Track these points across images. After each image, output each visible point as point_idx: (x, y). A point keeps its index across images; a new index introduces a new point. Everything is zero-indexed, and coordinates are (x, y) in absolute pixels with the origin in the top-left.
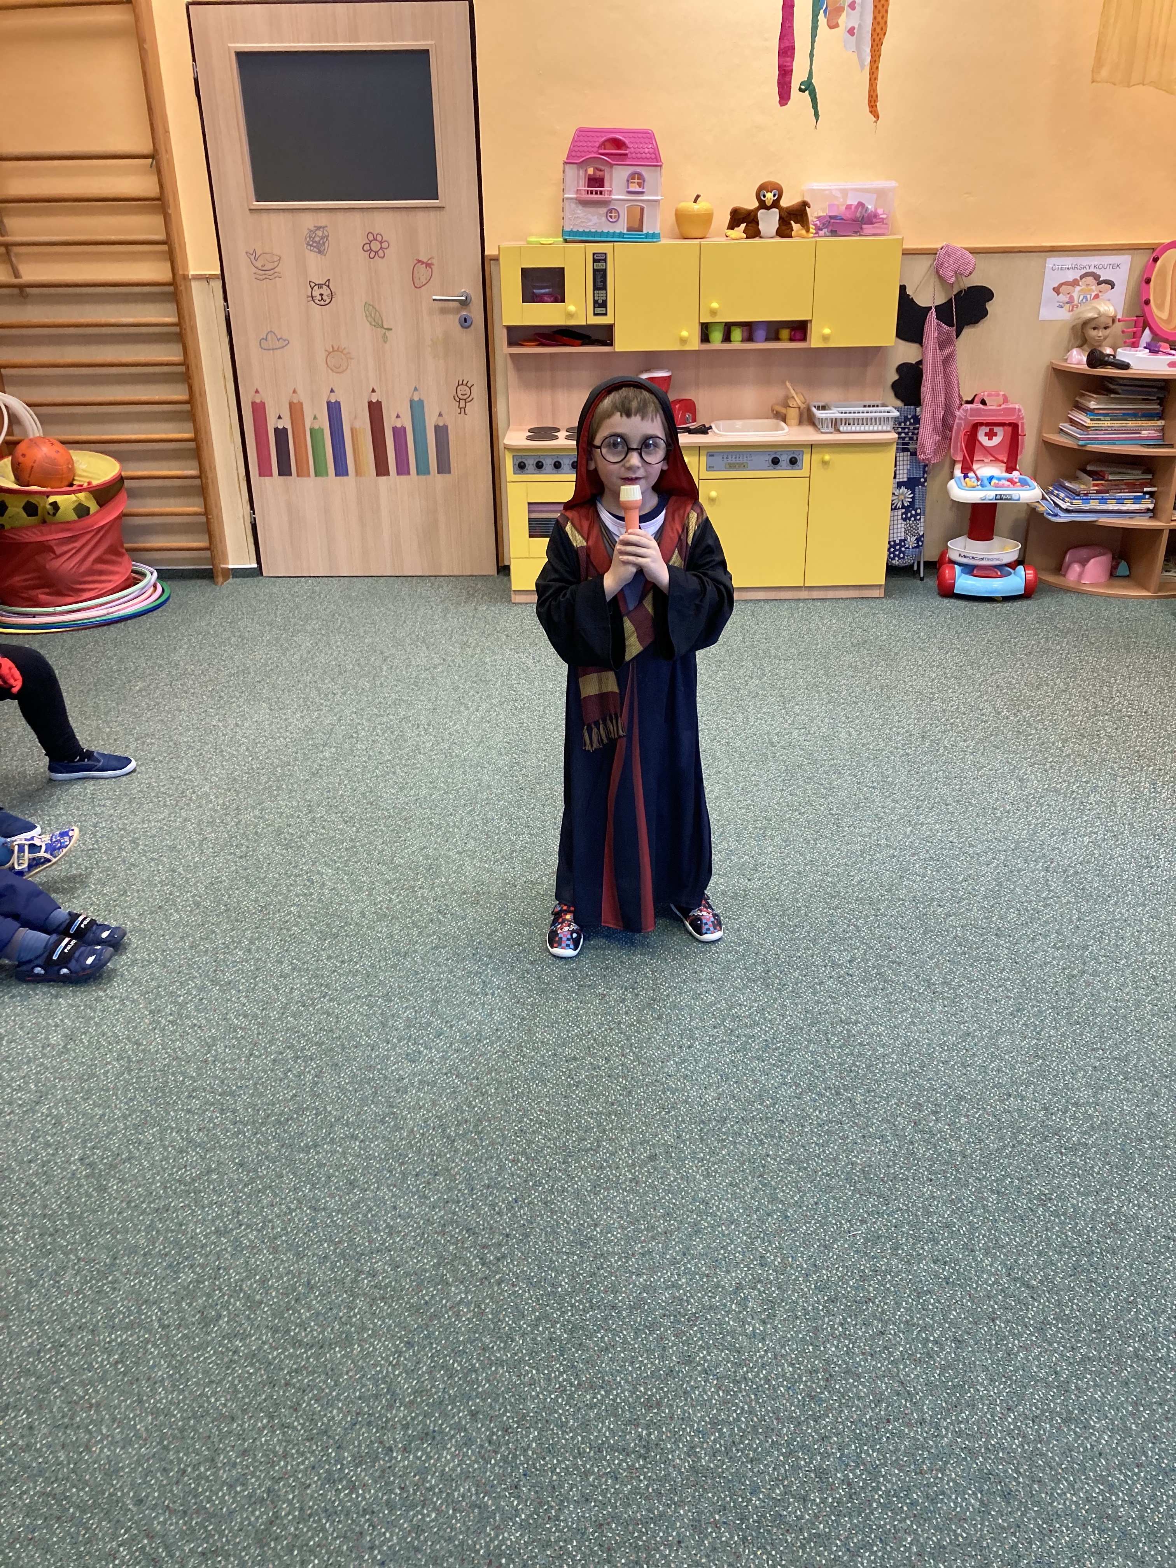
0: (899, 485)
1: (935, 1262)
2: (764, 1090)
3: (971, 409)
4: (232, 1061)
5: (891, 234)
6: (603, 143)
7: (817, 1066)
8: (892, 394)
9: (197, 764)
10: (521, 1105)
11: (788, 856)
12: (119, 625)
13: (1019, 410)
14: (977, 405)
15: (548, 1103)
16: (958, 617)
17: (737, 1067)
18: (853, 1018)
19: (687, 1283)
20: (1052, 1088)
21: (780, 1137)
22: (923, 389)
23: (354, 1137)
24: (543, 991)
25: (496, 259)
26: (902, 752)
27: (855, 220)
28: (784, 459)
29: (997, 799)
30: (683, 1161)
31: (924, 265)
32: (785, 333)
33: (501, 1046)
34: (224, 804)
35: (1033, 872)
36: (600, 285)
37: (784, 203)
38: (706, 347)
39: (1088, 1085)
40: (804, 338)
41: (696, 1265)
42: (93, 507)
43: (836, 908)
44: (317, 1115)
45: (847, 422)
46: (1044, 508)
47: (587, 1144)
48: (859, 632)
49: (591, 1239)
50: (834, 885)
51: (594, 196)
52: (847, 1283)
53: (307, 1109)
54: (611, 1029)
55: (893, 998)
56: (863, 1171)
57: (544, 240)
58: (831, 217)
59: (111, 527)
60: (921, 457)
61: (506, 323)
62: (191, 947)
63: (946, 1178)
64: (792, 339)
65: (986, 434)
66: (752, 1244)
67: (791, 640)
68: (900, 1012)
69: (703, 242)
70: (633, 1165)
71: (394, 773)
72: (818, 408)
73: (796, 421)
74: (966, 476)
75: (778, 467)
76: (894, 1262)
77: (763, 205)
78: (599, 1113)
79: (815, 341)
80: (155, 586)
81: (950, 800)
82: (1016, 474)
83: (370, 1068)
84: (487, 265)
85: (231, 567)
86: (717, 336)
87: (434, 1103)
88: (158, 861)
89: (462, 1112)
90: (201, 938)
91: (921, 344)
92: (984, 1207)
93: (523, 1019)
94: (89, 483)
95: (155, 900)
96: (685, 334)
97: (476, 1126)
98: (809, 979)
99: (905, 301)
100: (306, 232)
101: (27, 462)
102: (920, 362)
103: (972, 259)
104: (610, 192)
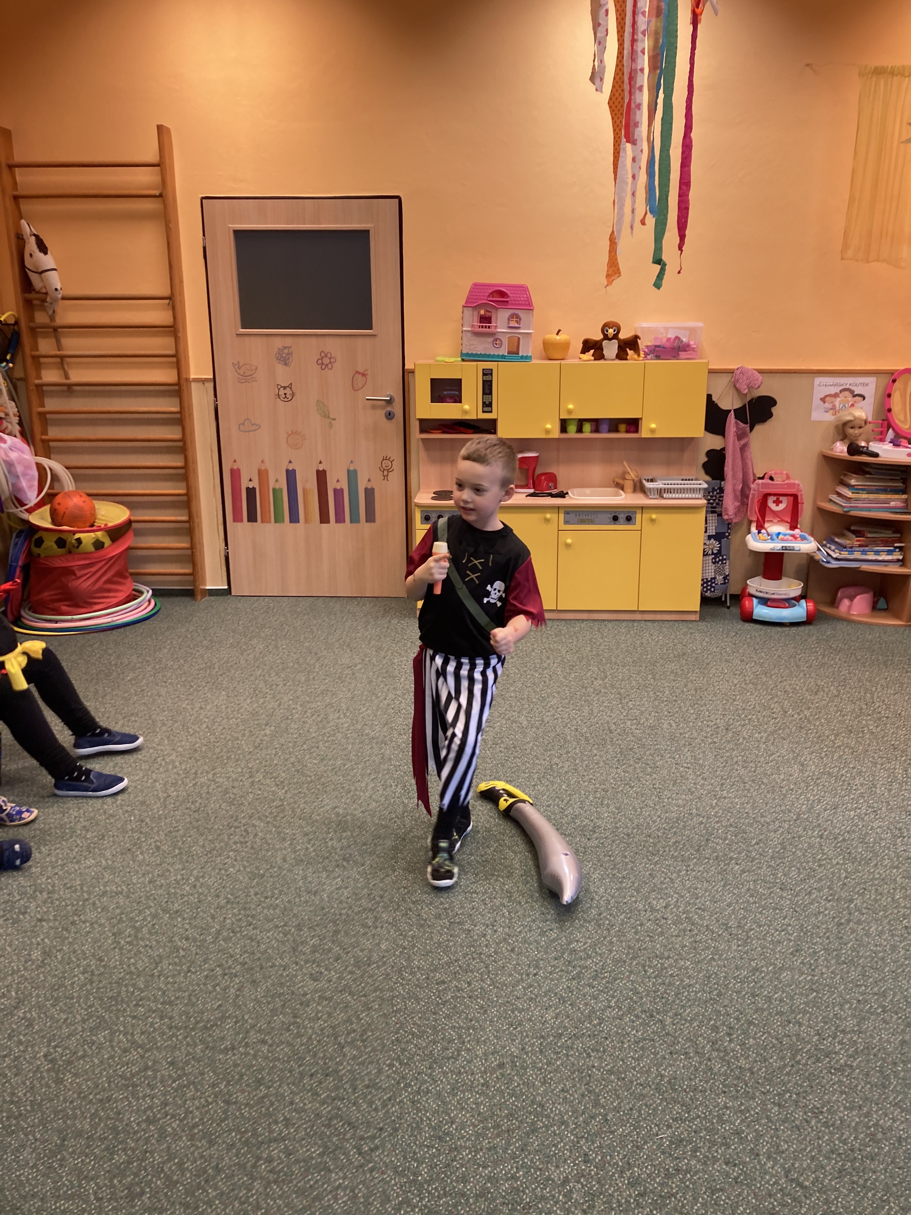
0: (710, 537)
1: (727, 1164)
2: (593, 1011)
3: (762, 484)
4: (173, 976)
5: (700, 358)
6: (492, 293)
7: (636, 993)
8: (702, 472)
9: (168, 737)
10: (398, 1019)
11: (620, 820)
12: (119, 630)
13: (799, 485)
14: (767, 481)
15: (420, 1018)
16: (755, 637)
17: (571, 992)
18: (666, 954)
19: (524, 1175)
20: (824, 1017)
21: (604, 1051)
22: (726, 469)
23: (264, 1042)
24: (422, 926)
25: (412, 372)
26: (710, 741)
27: (673, 349)
28: (622, 517)
29: (783, 780)
30: (525, 1069)
31: (724, 381)
32: (622, 427)
33: (385, 970)
34: (186, 769)
35: (810, 838)
36: (486, 391)
37: (622, 336)
38: (564, 436)
39: (854, 1016)
41: (532, 1161)
42: (107, 542)
43: (656, 863)
44: (236, 1023)
45: (669, 491)
46: (819, 556)
47: (449, 1053)
48: (679, 646)
49: (447, 1134)
50: (655, 845)
51: (484, 329)
52: (654, 1179)
53: (229, 1017)
54: (474, 959)
55: (698, 938)
56: (669, 1082)
57: (447, 359)
58: (656, 346)
59: (119, 558)
60: (726, 517)
61: (418, 417)
62: (150, 882)
63: (737, 1091)
64: (627, 431)
65: (774, 502)
66: (578, 1142)
67: (627, 651)
68: (703, 950)
69: (563, 362)
70: (485, 1072)
71: (318, 747)
72: (648, 481)
73: (631, 490)
74: (759, 532)
75: (617, 522)
76: (693, 1162)
77: (606, 337)
78: (460, 1028)
79: (644, 433)
80: (149, 601)
81: (747, 779)
82: (797, 532)
83: (282, 985)
84: (406, 375)
85: (208, 588)
86: (572, 428)
87: (330, 1015)
88: (131, 813)
89: (352, 1024)
90: (158, 875)
91: (724, 436)
92: (768, 1117)
93: (405, 948)
94: (106, 525)
95: (126, 843)
96: (549, 426)
97: (362, 1035)
98: (632, 921)
99: (711, 405)
100: (276, 350)
101: (61, 509)
102: (723, 449)
103: (760, 377)
104: (496, 327)
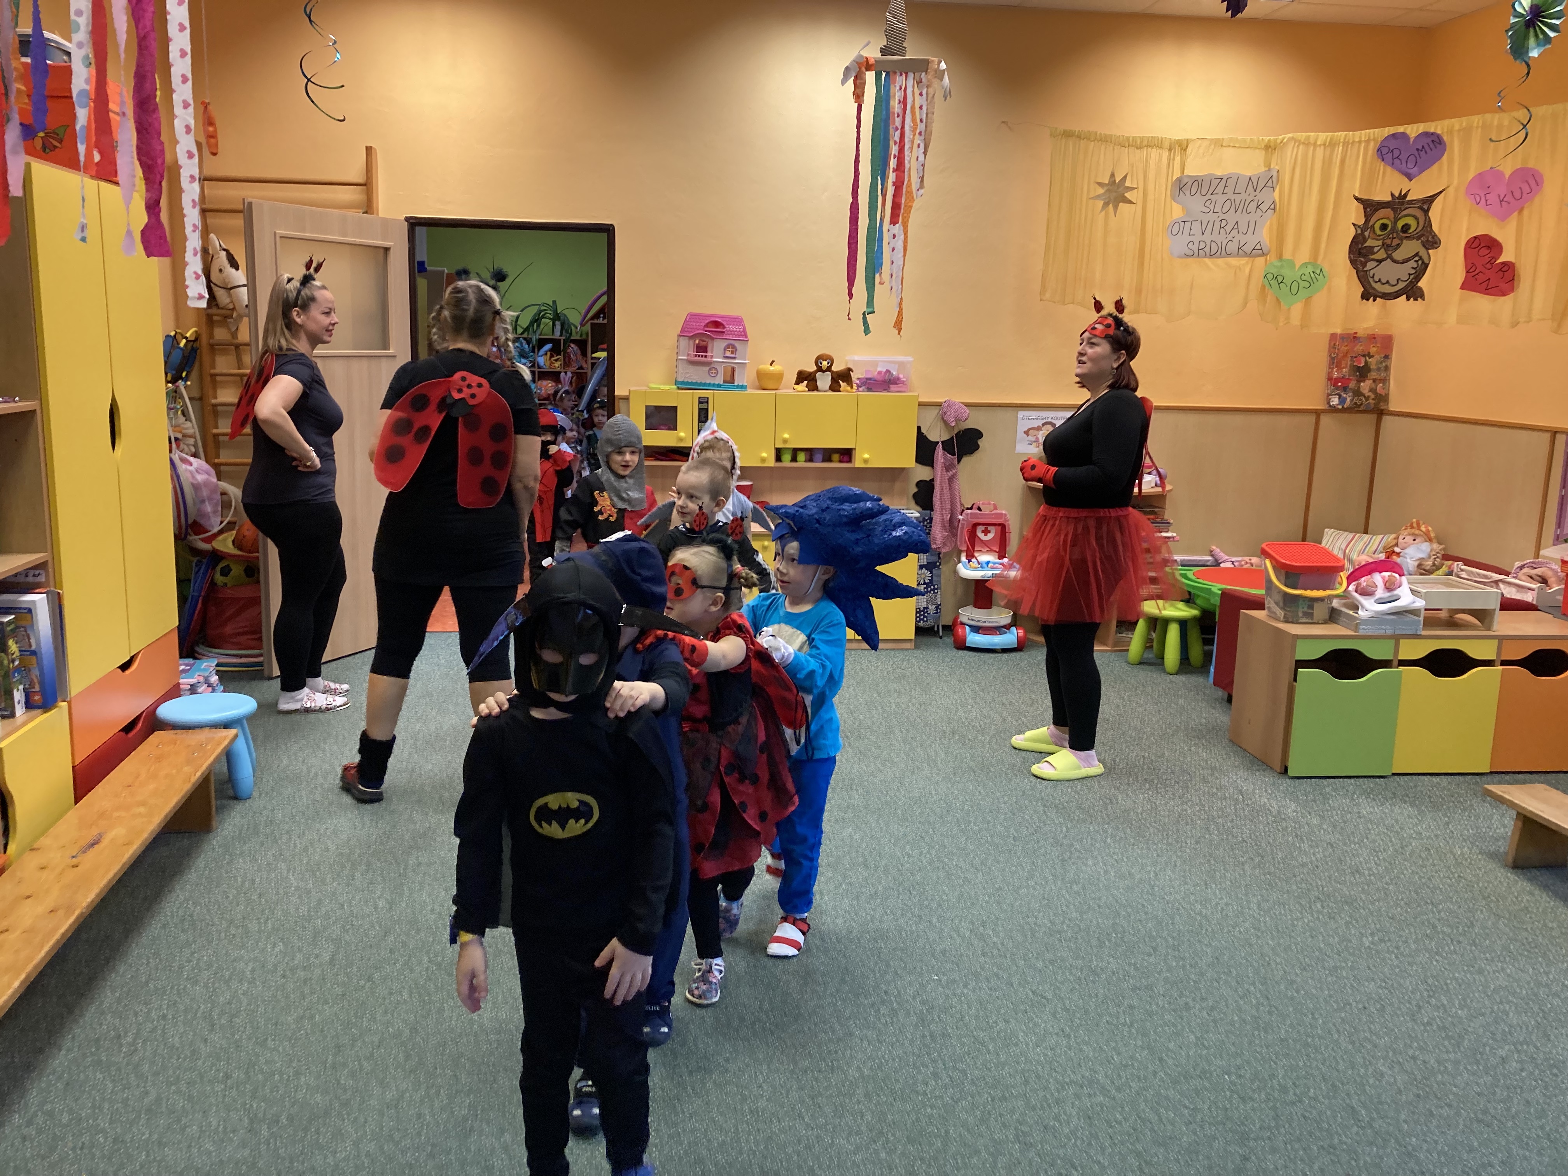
0: (921, 567)
3: (971, 514)
5: (910, 391)
6: (708, 324)
8: (913, 502)
14: (975, 511)
16: (970, 662)
22: (935, 499)
25: (625, 398)
27: (884, 381)
31: (934, 413)
32: (836, 457)
36: (703, 419)
38: (779, 464)
40: (850, 461)
51: (700, 358)
57: (662, 387)
58: (867, 379)
64: (841, 461)
65: (983, 532)
69: (778, 392)
74: (970, 561)
77: (820, 369)
79: (858, 463)
86: (787, 457)
91: (933, 467)
96: (764, 455)
98: (894, 864)
99: (921, 438)
102: (932, 480)
103: (967, 410)
104: (712, 357)
